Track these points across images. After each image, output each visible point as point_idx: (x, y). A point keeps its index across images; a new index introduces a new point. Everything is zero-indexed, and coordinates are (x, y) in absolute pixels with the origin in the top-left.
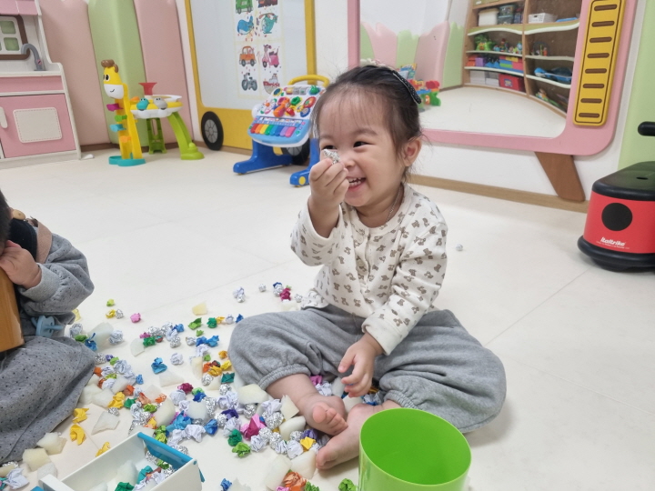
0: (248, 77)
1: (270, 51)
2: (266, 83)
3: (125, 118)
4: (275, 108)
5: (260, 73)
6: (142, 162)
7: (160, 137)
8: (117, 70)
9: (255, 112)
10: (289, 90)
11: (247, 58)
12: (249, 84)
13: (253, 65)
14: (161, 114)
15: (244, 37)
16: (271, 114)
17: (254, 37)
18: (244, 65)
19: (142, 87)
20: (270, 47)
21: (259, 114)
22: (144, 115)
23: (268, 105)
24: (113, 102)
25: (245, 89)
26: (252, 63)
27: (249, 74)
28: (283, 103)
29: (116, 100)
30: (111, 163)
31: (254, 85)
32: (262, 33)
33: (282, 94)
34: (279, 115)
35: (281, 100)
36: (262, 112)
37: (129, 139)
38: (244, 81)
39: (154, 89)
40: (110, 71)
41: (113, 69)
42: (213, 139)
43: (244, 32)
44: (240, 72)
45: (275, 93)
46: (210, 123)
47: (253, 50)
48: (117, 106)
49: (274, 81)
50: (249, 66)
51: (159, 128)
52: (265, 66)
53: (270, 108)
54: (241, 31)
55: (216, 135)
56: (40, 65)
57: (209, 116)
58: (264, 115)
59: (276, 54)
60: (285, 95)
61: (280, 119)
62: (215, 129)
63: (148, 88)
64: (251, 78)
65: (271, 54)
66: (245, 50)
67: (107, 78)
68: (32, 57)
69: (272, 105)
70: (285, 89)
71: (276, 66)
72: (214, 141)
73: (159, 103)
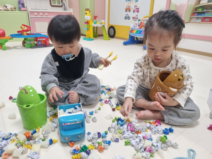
0: (127, 15)
1: (136, 7)
2: (133, 18)
3: (90, 26)
4: (139, 25)
5: (131, 14)
6: (92, 40)
7: (97, 33)
8: (89, 12)
9: (132, 26)
10: (143, 20)
11: (128, 9)
12: (127, 18)
13: (129, 12)
14: (100, 26)
15: (128, 3)
16: (138, 27)
17: (132, 3)
18: (126, 12)
19: (94, 17)
20: (137, 6)
21: (133, 27)
22: (95, 25)
23: (136, 24)
24: (86, 21)
25: (125, 19)
26: (130, 11)
27: (128, 15)
28: (142, 24)
29: (88, 20)
30: (83, 39)
31: (129, 18)
32: (134, 2)
33: (141, 21)
34: (141, 28)
35: (141, 23)
36: (134, 26)
37: (90, 33)
38: (125, 17)
39: (97, 18)
40: (87, 12)
41: (88, 11)
42: (112, 34)
43: (128, 1)
44: (125, 14)
45: (139, 21)
46: (112, 29)
47: (130, 7)
48: (87, 23)
49: (137, 17)
50: (128, 12)
51: (97, 30)
52: (134, 12)
53: (137, 25)
54: (127, 1)
55: (113, 33)
56: (65, 9)
57: (112, 27)
58: (135, 27)
59: (139, 9)
60: (142, 21)
61: (141, 29)
62: (113, 31)
63: (95, 17)
64: (128, 16)
65: (137, 8)
66: (127, 7)
67: (86, 14)
68: (63, 6)
69: (138, 24)
70: (142, 20)
71: (138, 12)
72: (112, 35)
73: (100, 22)
